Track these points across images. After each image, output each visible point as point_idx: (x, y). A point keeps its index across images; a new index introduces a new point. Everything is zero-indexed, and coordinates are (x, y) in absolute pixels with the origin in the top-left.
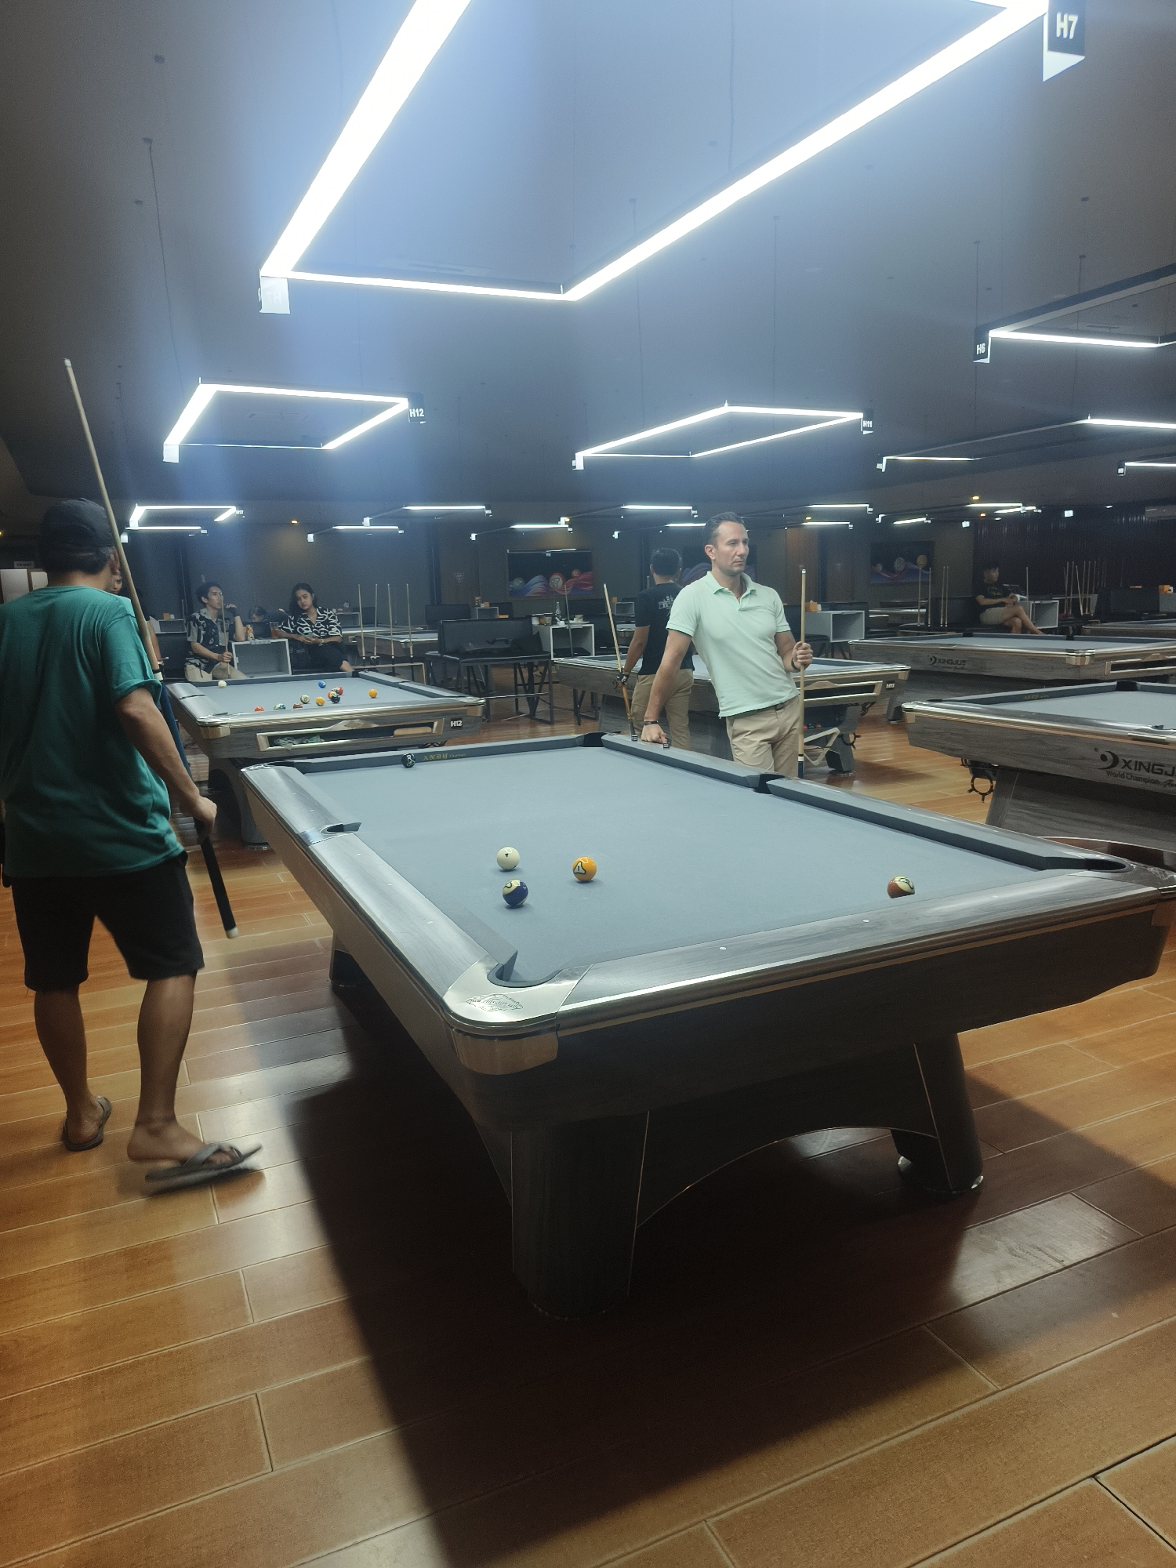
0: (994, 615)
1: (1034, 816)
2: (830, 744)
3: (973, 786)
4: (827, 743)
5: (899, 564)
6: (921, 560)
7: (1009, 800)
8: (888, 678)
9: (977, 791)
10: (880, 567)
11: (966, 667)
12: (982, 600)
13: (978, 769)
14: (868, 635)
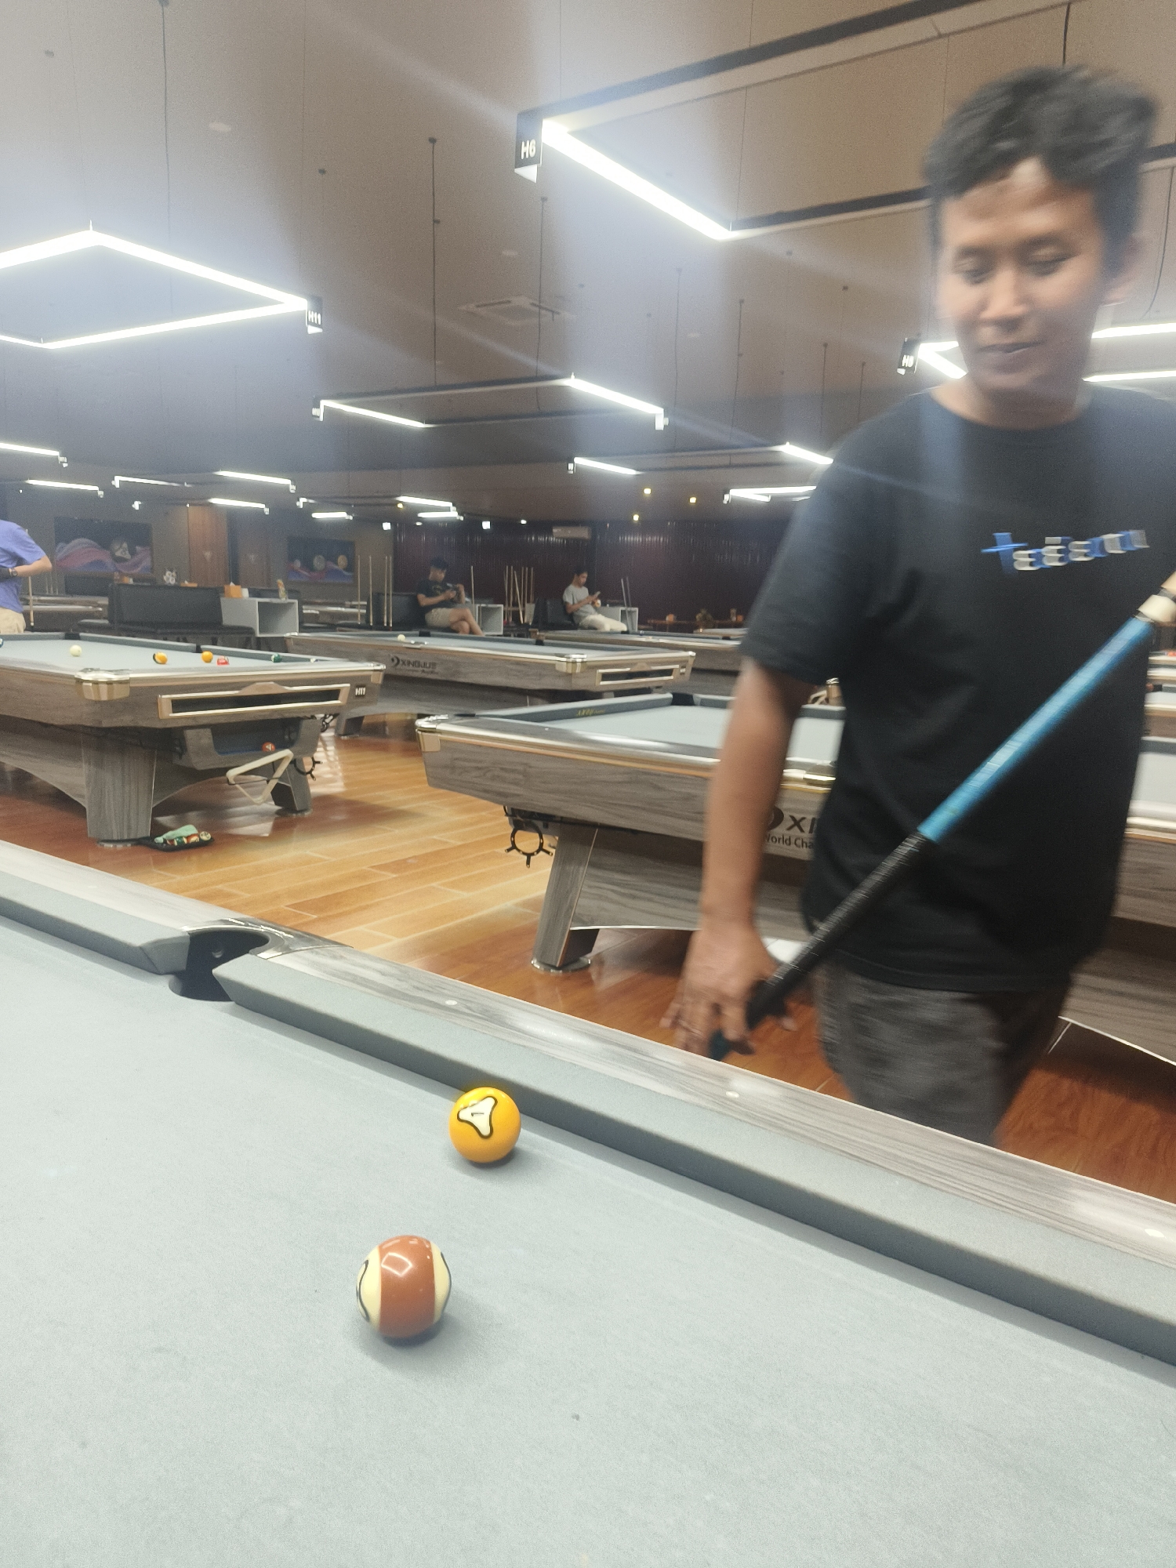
0: (440, 616)
1: (623, 895)
2: (279, 773)
3: (513, 843)
4: (274, 771)
5: (318, 562)
6: (342, 561)
7: (584, 870)
8: (357, 681)
9: (519, 850)
10: (298, 564)
11: (436, 670)
12: (424, 600)
13: (523, 819)
14: (302, 629)
